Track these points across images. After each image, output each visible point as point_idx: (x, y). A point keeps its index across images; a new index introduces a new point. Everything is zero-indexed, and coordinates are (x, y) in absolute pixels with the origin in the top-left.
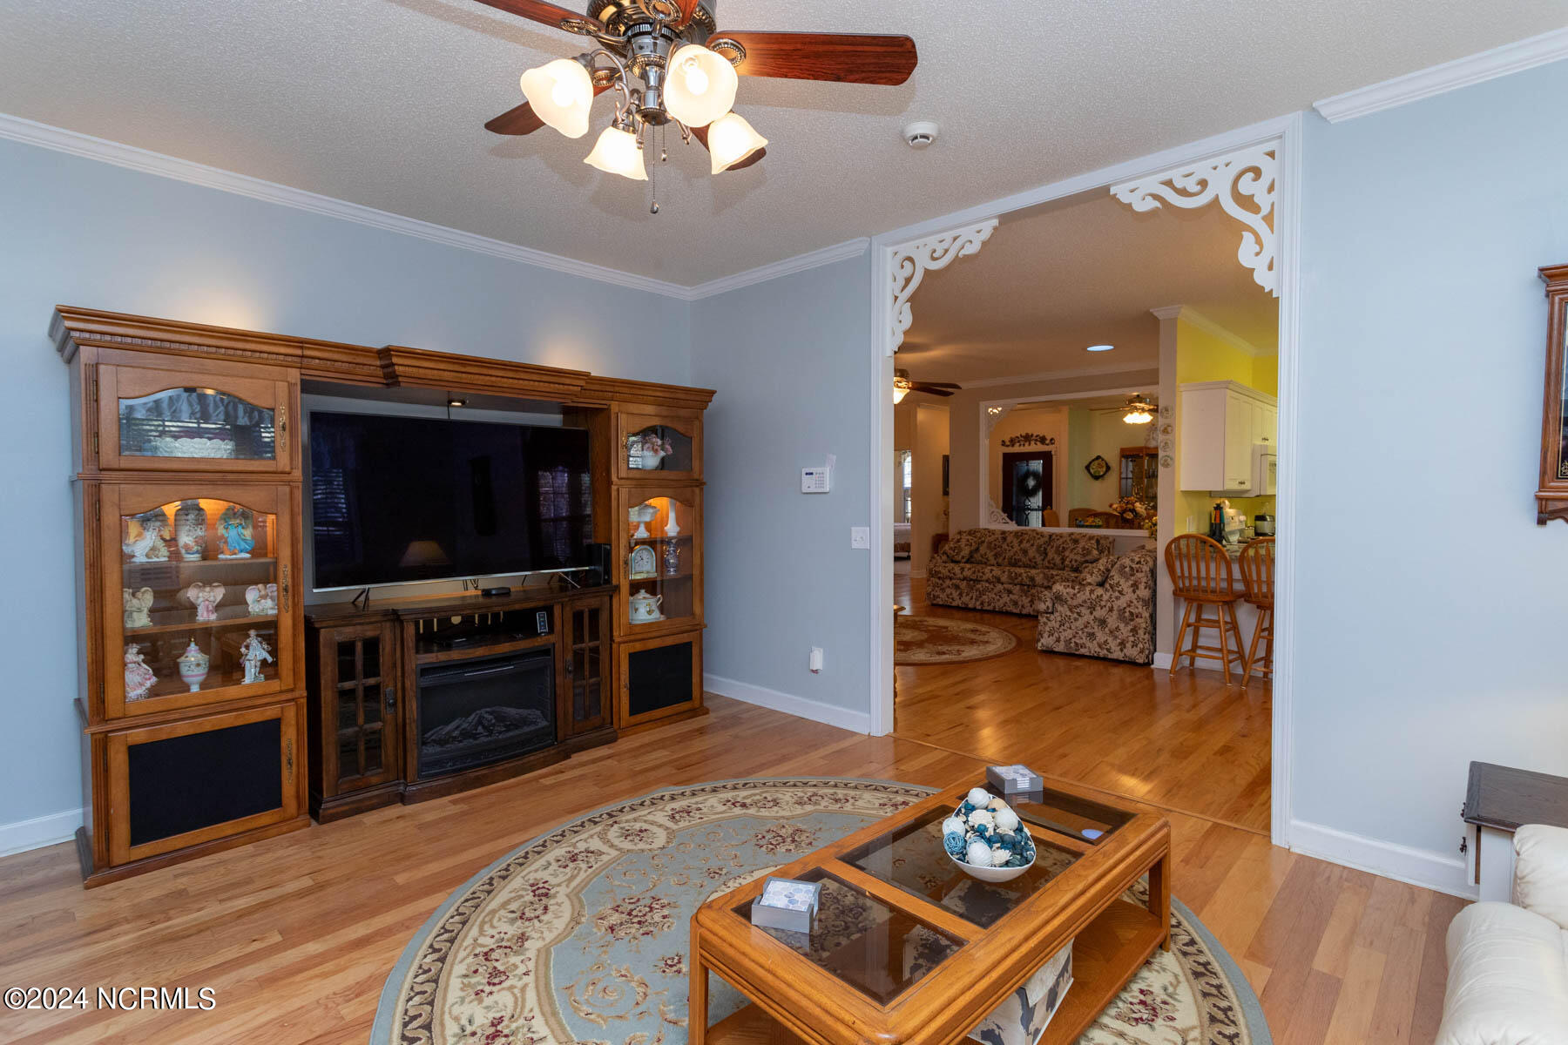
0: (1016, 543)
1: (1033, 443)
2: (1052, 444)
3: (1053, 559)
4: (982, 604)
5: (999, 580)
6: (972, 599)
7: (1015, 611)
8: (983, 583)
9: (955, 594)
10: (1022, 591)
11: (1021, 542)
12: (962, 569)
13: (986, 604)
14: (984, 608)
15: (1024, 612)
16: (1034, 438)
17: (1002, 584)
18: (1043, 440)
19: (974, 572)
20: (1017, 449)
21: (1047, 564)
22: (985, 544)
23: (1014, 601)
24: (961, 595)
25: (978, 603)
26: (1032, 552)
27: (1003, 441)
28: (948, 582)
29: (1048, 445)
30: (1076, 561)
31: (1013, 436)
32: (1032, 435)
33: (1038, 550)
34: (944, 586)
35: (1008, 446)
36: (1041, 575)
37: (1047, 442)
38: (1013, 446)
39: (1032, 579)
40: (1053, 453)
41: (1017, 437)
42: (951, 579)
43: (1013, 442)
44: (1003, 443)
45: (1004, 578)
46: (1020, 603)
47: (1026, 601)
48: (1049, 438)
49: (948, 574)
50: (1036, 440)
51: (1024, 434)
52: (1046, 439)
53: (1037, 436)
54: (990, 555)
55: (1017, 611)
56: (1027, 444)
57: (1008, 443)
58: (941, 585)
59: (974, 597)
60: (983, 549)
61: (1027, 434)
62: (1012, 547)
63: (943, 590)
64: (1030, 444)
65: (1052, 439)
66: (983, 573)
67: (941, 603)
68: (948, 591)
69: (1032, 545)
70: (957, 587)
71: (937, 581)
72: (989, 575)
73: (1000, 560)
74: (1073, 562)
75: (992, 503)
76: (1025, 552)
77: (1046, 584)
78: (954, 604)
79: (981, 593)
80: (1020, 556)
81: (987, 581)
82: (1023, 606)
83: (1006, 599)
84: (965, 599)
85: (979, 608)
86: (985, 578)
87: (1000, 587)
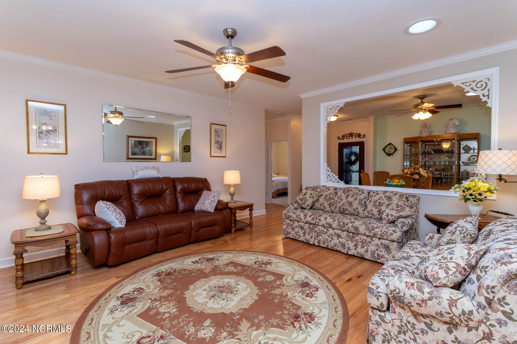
0: (344, 197)
1: (354, 137)
2: (365, 137)
3: (372, 210)
4: (319, 242)
5: (330, 226)
6: (312, 237)
7: (342, 251)
8: (320, 227)
9: (301, 233)
10: (349, 236)
11: (348, 196)
12: (305, 216)
13: (322, 243)
14: (320, 245)
15: (350, 253)
16: (354, 134)
17: (334, 229)
18: (359, 135)
19: (313, 219)
20: (346, 141)
21: (367, 214)
22: (323, 197)
23: (342, 244)
24: (304, 233)
25: (316, 241)
26: (355, 205)
27: (339, 137)
28: (296, 224)
29: (362, 138)
30: (392, 216)
31: (344, 134)
32: (354, 133)
33: (360, 203)
34: (294, 226)
35: (341, 139)
36: (364, 227)
37: (361, 137)
38: (344, 139)
39: (356, 229)
40: (365, 142)
41: (346, 135)
42: (298, 222)
43: (343, 137)
44: (339, 138)
45: (335, 225)
46: (347, 245)
47: (351, 245)
48: (362, 134)
49: (296, 218)
50: (356, 136)
51: (349, 133)
52: (361, 135)
53: (356, 134)
54: (326, 204)
55: (345, 251)
56: (351, 138)
57: (341, 138)
58: (292, 225)
59: (313, 236)
60: (321, 200)
61: (351, 133)
62: (341, 200)
63: (293, 229)
64: (352, 138)
65: (364, 135)
66: (319, 220)
67: (292, 237)
68: (297, 230)
69: (356, 199)
70: (302, 228)
71: (289, 222)
72: (323, 222)
73: (333, 208)
74: (389, 217)
75: (328, 169)
76: (351, 204)
77: (367, 234)
78: (300, 239)
79: (319, 235)
80: (347, 207)
81: (322, 226)
82: (349, 248)
83: (336, 241)
84: (308, 237)
85: (317, 244)
86: (321, 223)
87: (331, 231)
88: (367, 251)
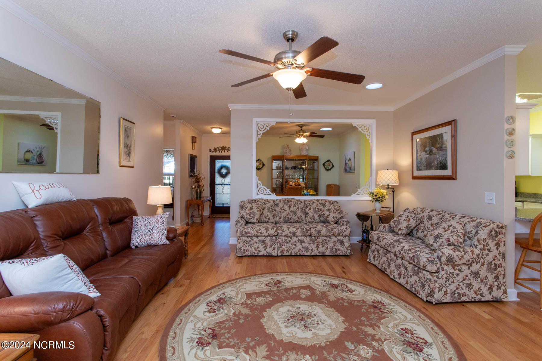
0: (286, 207)
1: (226, 151)
2: (230, 151)
4: (282, 252)
5: (294, 235)
6: (274, 249)
7: (307, 254)
8: (283, 237)
9: (261, 247)
10: (312, 240)
11: (290, 207)
12: (267, 229)
13: (285, 252)
14: (283, 255)
15: (313, 254)
16: (227, 148)
17: (297, 237)
19: (276, 231)
20: (218, 154)
22: (266, 209)
23: (305, 248)
24: (265, 247)
25: (279, 252)
26: (299, 213)
27: (210, 149)
28: (256, 239)
31: (216, 147)
32: (226, 147)
33: (302, 211)
34: (252, 242)
35: (213, 152)
36: (325, 229)
38: (216, 152)
39: (319, 232)
41: (218, 148)
42: (257, 237)
43: (215, 150)
44: (210, 150)
45: (298, 233)
46: (310, 248)
47: (313, 246)
49: (256, 233)
51: (221, 146)
55: (309, 254)
56: (223, 151)
57: (213, 151)
58: (250, 241)
59: (276, 248)
60: (266, 213)
61: (223, 147)
62: (284, 210)
63: (251, 245)
64: (224, 152)
66: (283, 231)
67: (249, 255)
68: (255, 245)
69: (298, 208)
70: (263, 242)
71: (246, 239)
72: (287, 232)
75: (260, 182)
76: (295, 213)
77: (328, 234)
78: (260, 254)
79: (281, 245)
80: (291, 216)
81: (285, 236)
82: (312, 250)
83: (299, 246)
84: (269, 250)
85: (280, 254)
86: (284, 234)
87: (295, 239)
88: (327, 248)
